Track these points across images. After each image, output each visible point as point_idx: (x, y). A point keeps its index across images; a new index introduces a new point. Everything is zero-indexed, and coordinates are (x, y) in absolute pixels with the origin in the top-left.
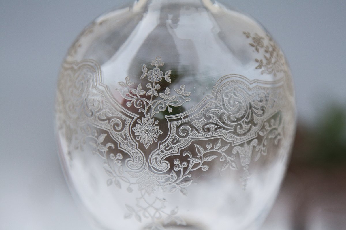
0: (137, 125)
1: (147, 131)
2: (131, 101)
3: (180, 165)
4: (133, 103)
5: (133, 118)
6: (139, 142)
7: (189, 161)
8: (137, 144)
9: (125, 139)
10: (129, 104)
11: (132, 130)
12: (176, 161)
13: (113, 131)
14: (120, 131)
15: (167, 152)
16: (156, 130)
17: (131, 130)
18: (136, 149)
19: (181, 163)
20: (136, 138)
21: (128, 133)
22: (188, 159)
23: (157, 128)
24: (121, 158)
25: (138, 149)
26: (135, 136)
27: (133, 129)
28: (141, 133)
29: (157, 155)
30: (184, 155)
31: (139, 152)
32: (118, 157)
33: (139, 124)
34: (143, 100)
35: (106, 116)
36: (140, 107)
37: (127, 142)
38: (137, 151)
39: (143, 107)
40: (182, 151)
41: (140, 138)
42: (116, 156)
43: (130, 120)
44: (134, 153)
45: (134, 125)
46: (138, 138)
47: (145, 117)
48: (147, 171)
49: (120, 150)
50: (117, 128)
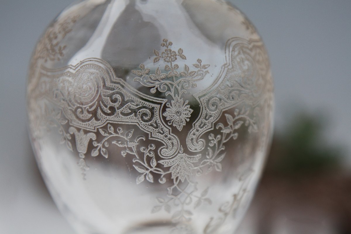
0: (167, 109)
1: (178, 113)
2: (154, 87)
3: (215, 140)
4: (157, 89)
5: (161, 104)
6: (171, 126)
7: (222, 133)
8: (170, 128)
9: (157, 128)
10: (153, 90)
11: (163, 116)
12: (211, 136)
13: (141, 122)
14: (150, 120)
15: (202, 129)
16: (187, 110)
17: (161, 117)
18: (170, 134)
19: (215, 137)
20: (168, 123)
21: (159, 120)
22: (222, 131)
23: (187, 108)
24: (153, 148)
25: (172, 134)
26: (166, 122)
27: (163, 114)
28: (172, 117)
29: (193, 135)
30: (217, 128)
31: (172, 137)
32: (150, 148)
33: (169, 107)
34: (166, 83)
35: (130, 109)
36: (165, 91)
37: (159, 130)
38: (171, 137)
39: (169, 90)
40: (215, 125)
41: (173, 122)
42: (148, 148)
43: (159, 106)
44: (167, 139)
45: (164, 110)
46: (170, 123)
47: (174, 100)
48: (182, 155)
49: (152, 140)
50: (145, 118)
